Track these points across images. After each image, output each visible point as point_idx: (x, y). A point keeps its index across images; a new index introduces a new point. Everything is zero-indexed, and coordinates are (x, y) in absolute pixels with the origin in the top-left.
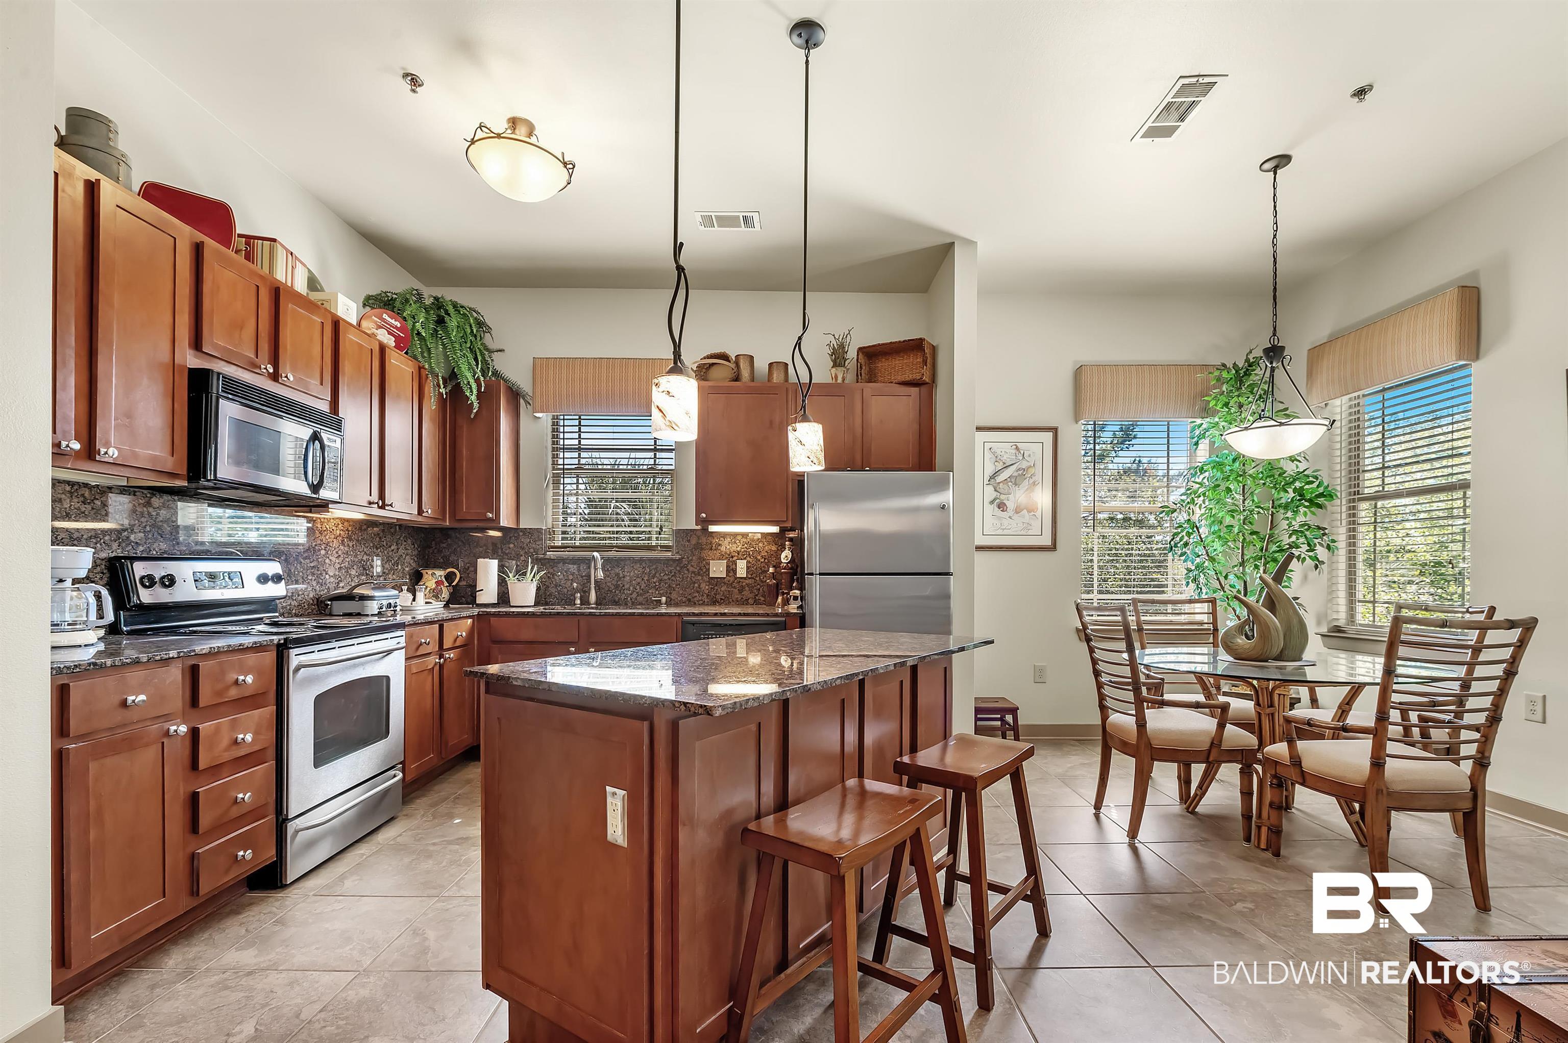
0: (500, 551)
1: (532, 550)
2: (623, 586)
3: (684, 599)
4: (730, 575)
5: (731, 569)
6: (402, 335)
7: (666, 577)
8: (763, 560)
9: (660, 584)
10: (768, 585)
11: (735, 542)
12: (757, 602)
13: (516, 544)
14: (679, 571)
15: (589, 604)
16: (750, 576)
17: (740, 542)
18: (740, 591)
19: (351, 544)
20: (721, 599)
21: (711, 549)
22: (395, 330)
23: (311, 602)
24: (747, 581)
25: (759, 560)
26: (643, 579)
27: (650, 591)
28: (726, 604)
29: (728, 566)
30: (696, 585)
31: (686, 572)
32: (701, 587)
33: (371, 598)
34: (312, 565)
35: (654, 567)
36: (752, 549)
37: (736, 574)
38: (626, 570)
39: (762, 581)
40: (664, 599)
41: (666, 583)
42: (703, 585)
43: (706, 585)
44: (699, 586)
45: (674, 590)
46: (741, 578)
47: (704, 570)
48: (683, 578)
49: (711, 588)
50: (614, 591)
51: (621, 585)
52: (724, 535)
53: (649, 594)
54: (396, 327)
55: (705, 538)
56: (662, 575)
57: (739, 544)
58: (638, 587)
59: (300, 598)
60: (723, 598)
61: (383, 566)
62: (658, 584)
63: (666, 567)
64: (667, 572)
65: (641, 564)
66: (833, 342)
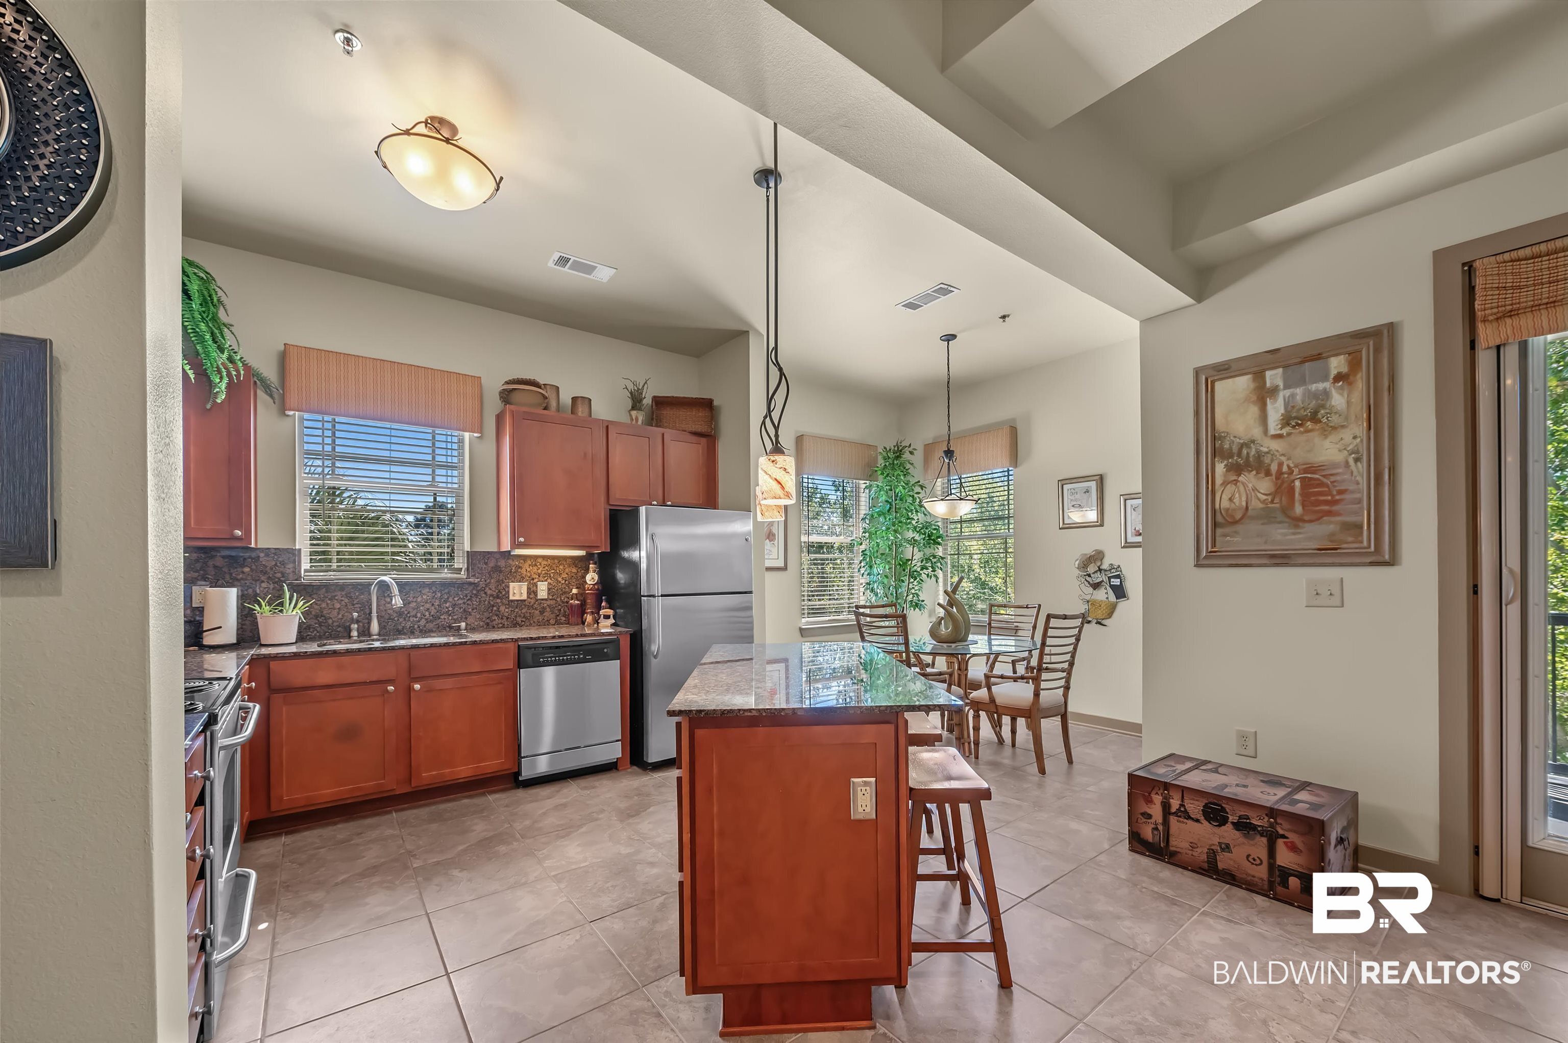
1: (279, 575)
2: (409, 613)
3: (482, 623)
4: (531, 596)
5: (532, 592)
7: (461, 602)
8: (563, 582)
9: (454, 609)
10: (572, 605)
11: (536, 565)
12: (558, 623)
13: (254, 567)
14: (475, 595)
15: (370, 635)
16: (551, 597)
17: (540, 564)
18: (542, 613)
20: (522, 621)
21: (511, 572)
24: (548, 603)
25: (560, 582)
26: (433, 605)
27: (442, 617)
28: (527, 626)
29: (529, 589)
30: (495, 608)
31: (484, 595)
32: (500, 610)
35: (446, 591)
36: (553, 571)
37: (536, 595)
38: (411, 595)
39: (563, 602)
40: (463, 625)
41: (460, 607)
42: (502, 608)
43: (506, 608)
44: (498, 609)
45: (470, 615)
46: (542, 600)
47: (504, 593)
48: (480, 601)
49: (511, 611)
50: (396, 619)
51: (406, 612)
52: (525, 558)
53: (440, 620)
55: (503, 561)
56: (456, 599)
57: (539, 566)
58: (427, 613)
60: (524, 619)
62: (450, 609)
63: (461, 591)
64: (462, 597)
65: (430, 588)
66: (631, 387)
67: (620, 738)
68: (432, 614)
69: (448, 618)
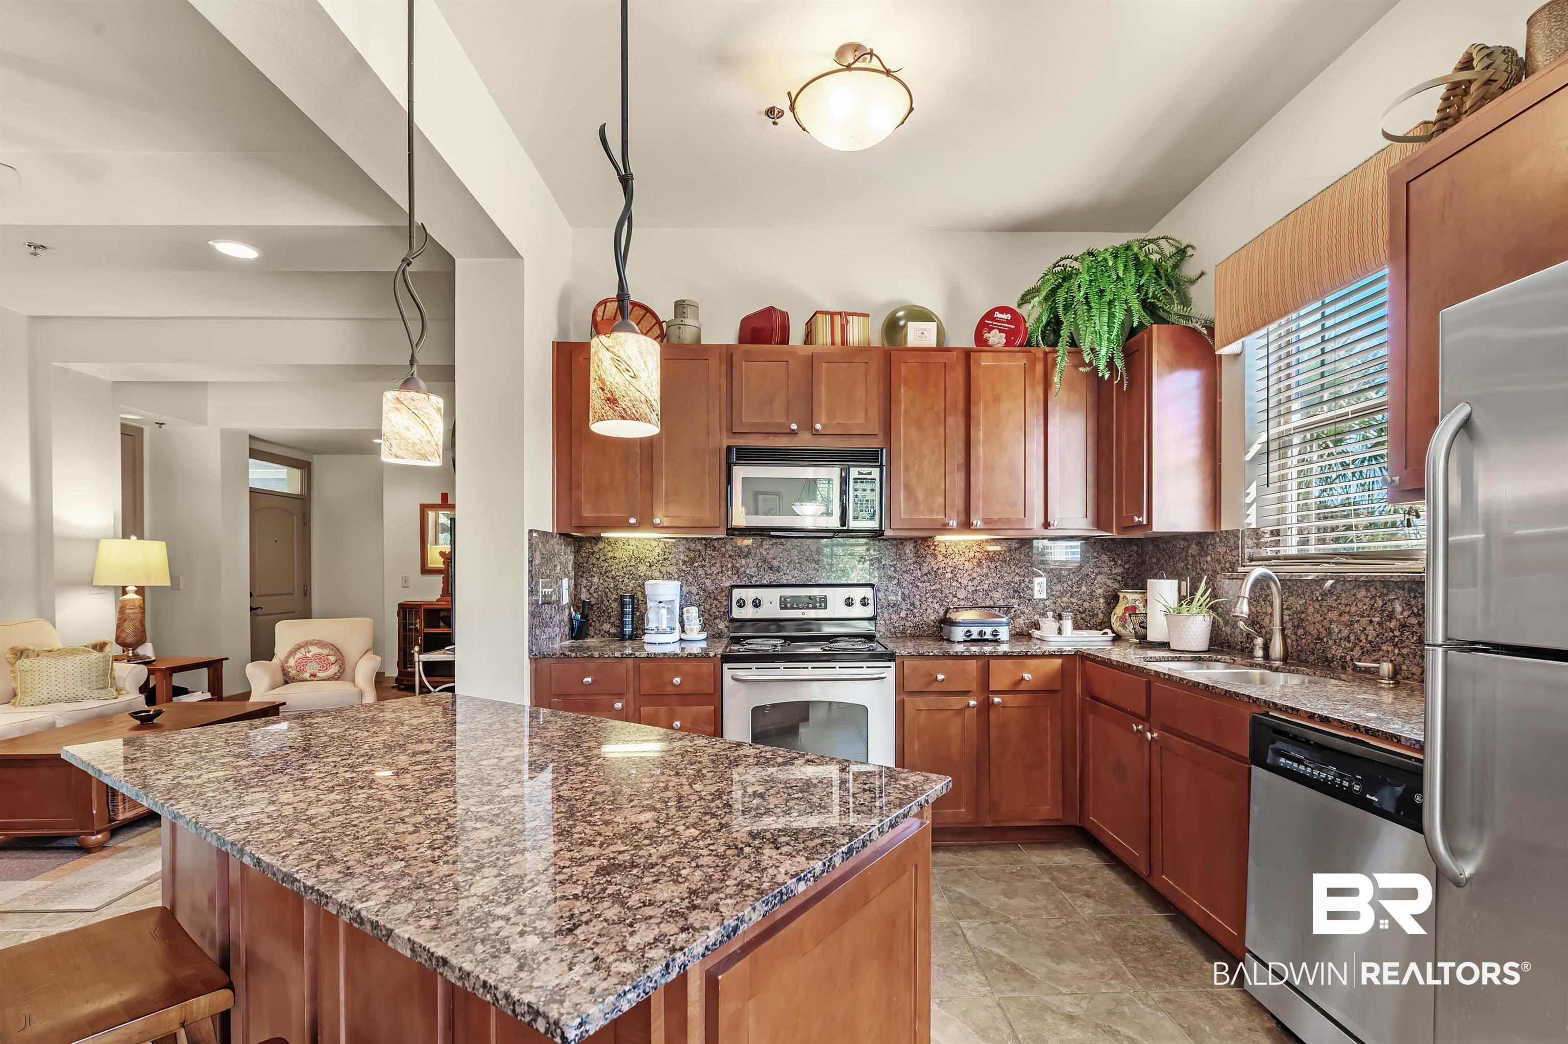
1: (1228, 564)
6: (1012, 326)
19: (993, 566)
22: (1006, 325)
27: (1384, 647)
34: (934, 588)
40: (1386, 668)
54: (1007, 322)
61: (1049, 587)
62: (1397, 633)
63: (1415, 597)
64: (1416, 611)
68: (1370, 638)
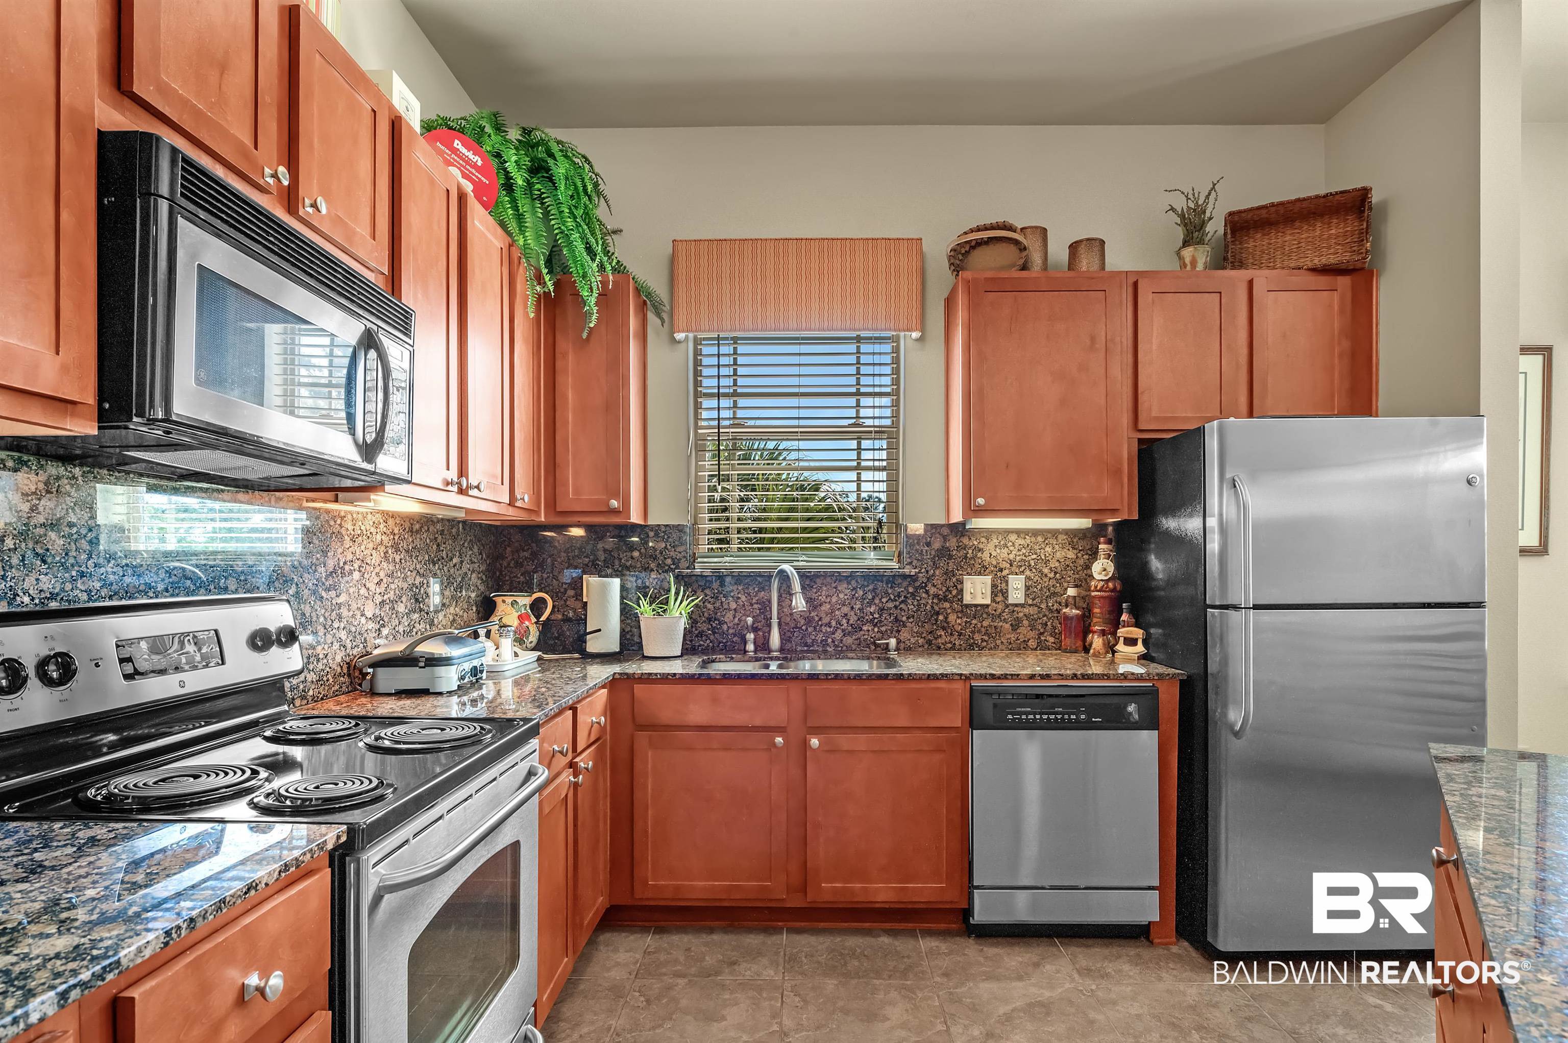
0: (617, 562)
1: (669, 561)
2: (820, 619)
3: (921, 641)
4: (998, 599)
5: (999, 591)
6: (485, 180)
7: (891, 605)
8: (1052, 575)
9: (881, 616)
10: (1066, 617)
11: (1006, 546)
12: (1042, 646)
13: (643, 551)
14: (912, 594)
15: (770, 651)
16: (1030, 602)
17: (1013, 545)
18: (1015, 627)
19: (397, 559)
20: (983, 640)
21: (966, 557)
22: (474, 171)
23: (339, 670)
24: (1026, 610)
25: (1046, 575)
26: (852, 608)
27: (865, 628)
28: (991, 649)
29: (994, 586)
30: (941, 617)
31: (924, 595)
32: (949, 620)
33: (444, 661)
35: (871, 587)
36: (1034, 556)
37: (1006, 598)
38: (824, 593)
39: (1051, 611)
40: (893, 642)
41: (890, 614)
42: (952, 618)
43: (958, 617)
44: (946, 618)
45: (905, 626)
46: (1016, 605)
47: (954, 592)
48: (919, 605)
49: (966, 622)
50: (804, 628)
51: (817, 619)
52: (989, 533)
53: (862, 633)
54: (475, 166)
55: (955, 540)
56: (884, 600)
57: (1012, 548)
58: (844, 621)
59: (320, 666)
60: (986, 638)
61: (442, 594)
62: (876, 616)
63: (891, 587)
64: (892, 597)
65: (849, 583)
66: (1180, 203)
67: (1156, 883)
68: (851, 622)
69: (873, 630)
